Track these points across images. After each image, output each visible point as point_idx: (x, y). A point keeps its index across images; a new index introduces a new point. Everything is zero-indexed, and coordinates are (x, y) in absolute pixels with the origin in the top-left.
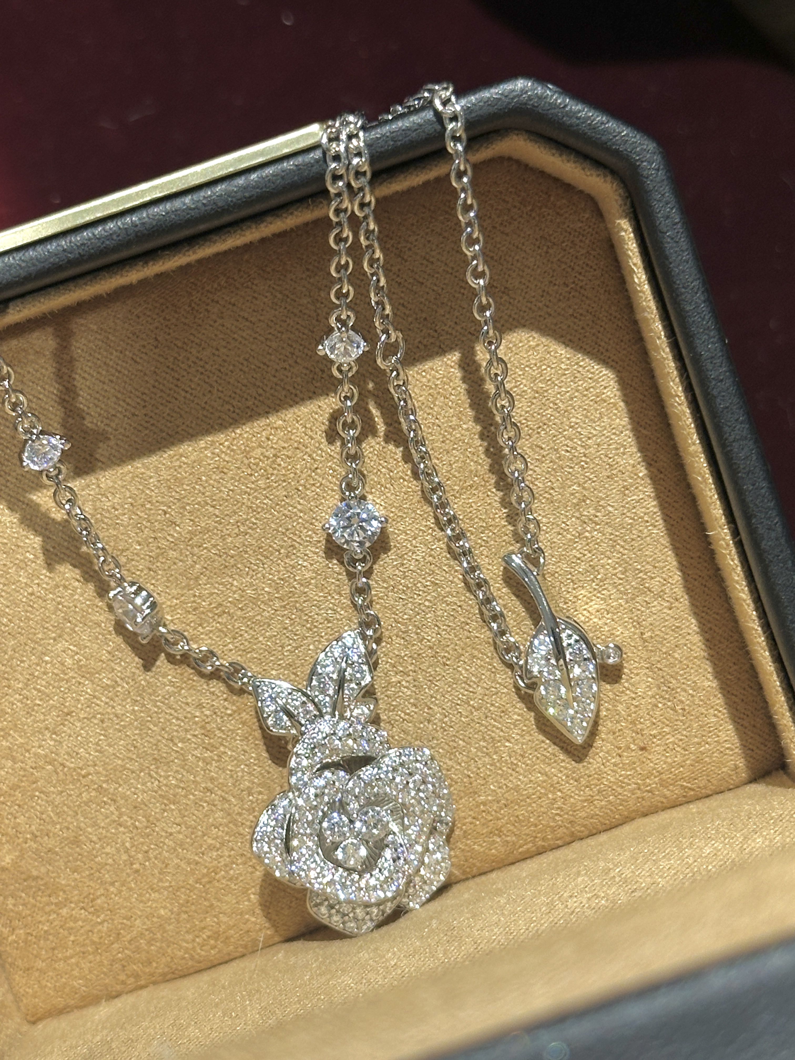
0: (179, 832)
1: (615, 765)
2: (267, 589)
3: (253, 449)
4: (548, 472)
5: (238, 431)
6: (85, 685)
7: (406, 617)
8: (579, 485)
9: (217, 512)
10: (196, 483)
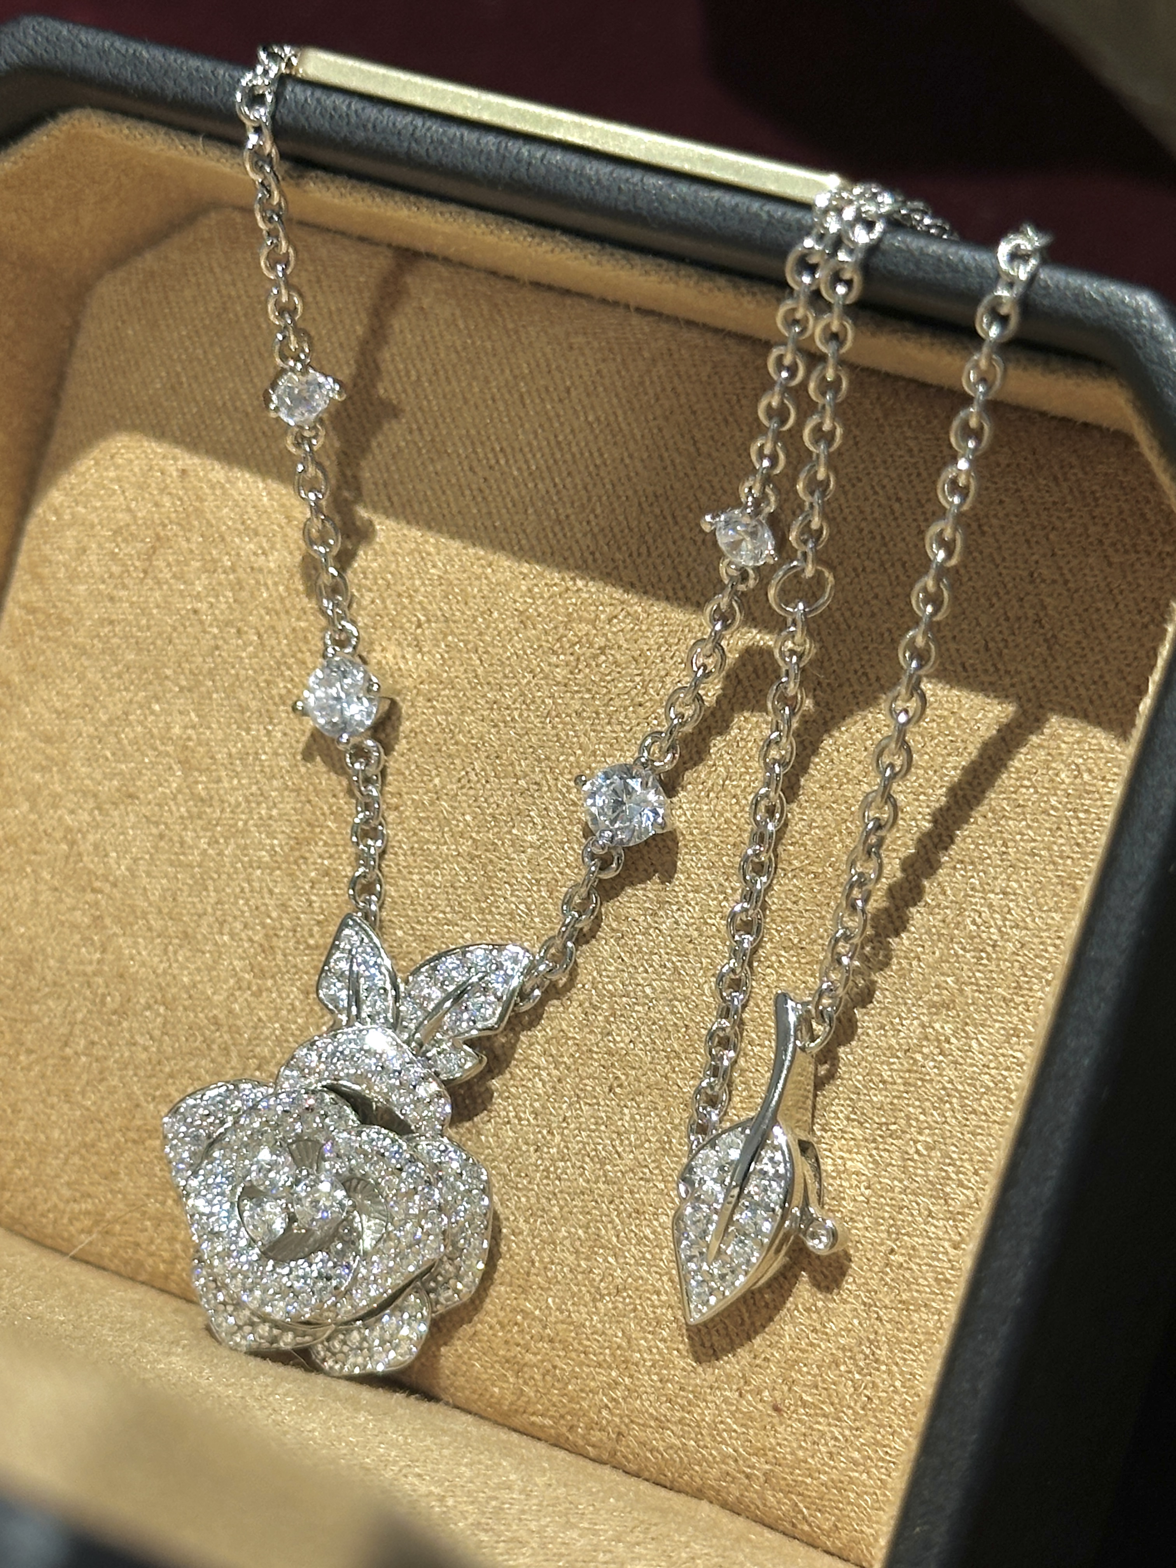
0: (146, 1049)
1: (726, 1400)
2: (468, 818)
3: (581, 620)
4: (928, 932)
5: (580, 583)
6: (174, 775)
7: (610, 987)
8: (957, 982)
9: (480, 671)
10: (482, 613)
